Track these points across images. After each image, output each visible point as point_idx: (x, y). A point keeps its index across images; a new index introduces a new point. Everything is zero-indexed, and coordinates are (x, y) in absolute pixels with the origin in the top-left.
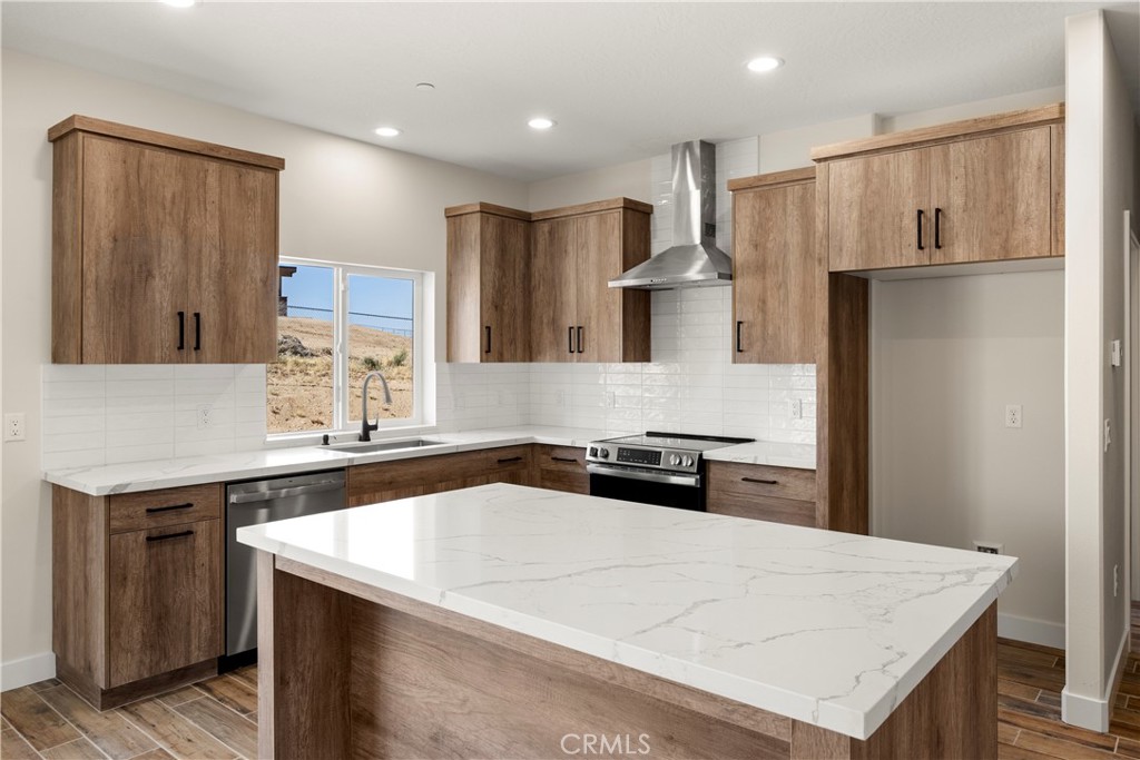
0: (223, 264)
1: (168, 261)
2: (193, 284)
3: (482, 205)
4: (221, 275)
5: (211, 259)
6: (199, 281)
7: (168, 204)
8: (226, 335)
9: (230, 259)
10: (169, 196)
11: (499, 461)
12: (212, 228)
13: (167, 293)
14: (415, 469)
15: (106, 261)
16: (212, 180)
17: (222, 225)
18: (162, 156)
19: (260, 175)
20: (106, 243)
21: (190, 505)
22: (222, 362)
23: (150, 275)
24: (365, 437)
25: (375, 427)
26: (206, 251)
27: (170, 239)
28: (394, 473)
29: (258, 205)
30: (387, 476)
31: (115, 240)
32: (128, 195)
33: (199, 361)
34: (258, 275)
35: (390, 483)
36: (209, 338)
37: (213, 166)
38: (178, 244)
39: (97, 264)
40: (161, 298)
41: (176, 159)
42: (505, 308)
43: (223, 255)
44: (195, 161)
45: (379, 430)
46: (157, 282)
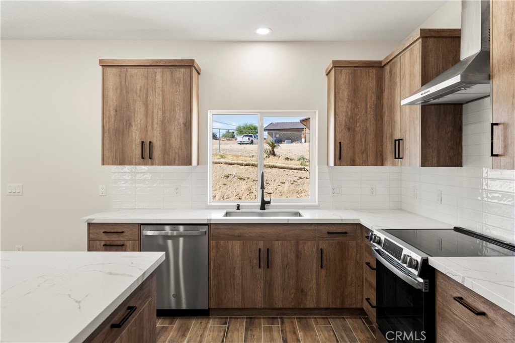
0: (164, 117)
1: (139, 118)
2: (150, 128)
3: (334, 62)
4: (163, 122)
5: (158, 115)
6: (152, 125)
7: (138, 92)
8: (165, 151)
9: (167, 114)
10: (138, 88)
11: (328, 233)
12: (159, 100)
13: (138, 133)
14: (257, 230)
15: (112, 120)
16: (159, 77)
17: (163, 98)
18: (135, 70)
19: (183, 70)
20: (113, 113)
21: (123, 232)
22: (163, 164)
23: (130, 125)
24: (263, 207)
25: (269, 202)
26: (156, 111)
27: (139, 108)
28: (241, 231)
29: (182, 85)
30: (237, 232)
31: (116, 111)
32: (121, 90)
33: (152, 164)
34: (181, 121)
35: (239, 236)
36: (157, 153)
37: (159, 71)
38: (143, 109)
39: (109, 122)
40: (135, 136)
41: (142, 71)
42: (357, 129)
43: (164, 112)
44: (151, 70)
45: (271, 204)
46: (134, 128)
